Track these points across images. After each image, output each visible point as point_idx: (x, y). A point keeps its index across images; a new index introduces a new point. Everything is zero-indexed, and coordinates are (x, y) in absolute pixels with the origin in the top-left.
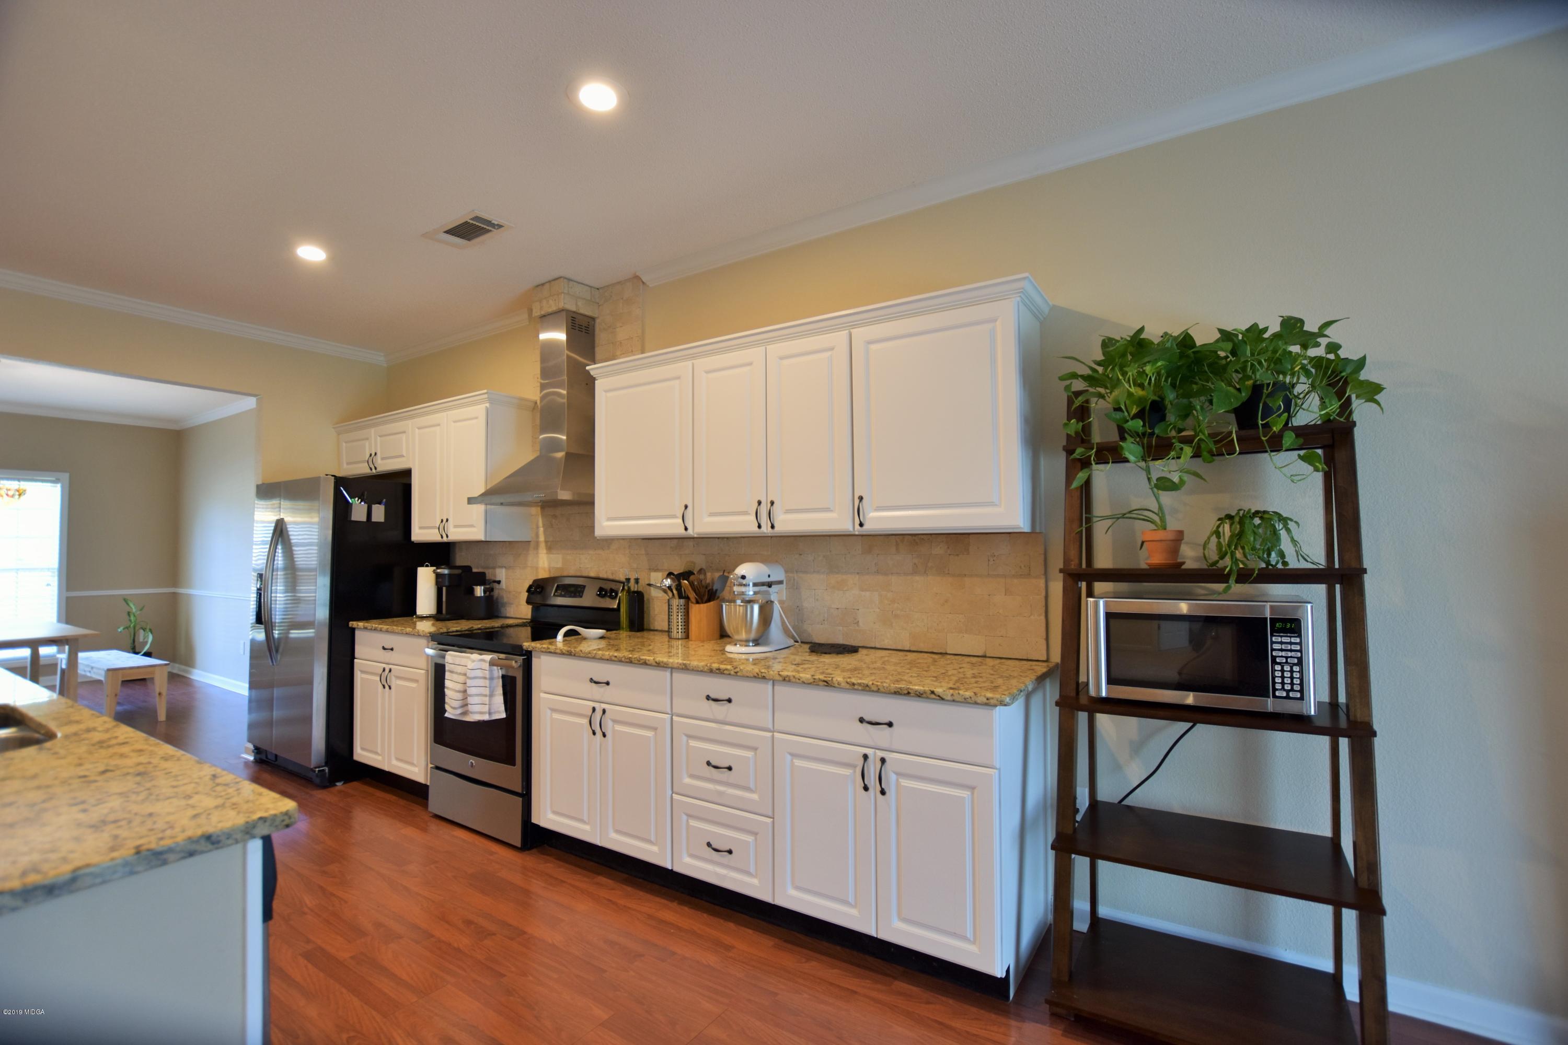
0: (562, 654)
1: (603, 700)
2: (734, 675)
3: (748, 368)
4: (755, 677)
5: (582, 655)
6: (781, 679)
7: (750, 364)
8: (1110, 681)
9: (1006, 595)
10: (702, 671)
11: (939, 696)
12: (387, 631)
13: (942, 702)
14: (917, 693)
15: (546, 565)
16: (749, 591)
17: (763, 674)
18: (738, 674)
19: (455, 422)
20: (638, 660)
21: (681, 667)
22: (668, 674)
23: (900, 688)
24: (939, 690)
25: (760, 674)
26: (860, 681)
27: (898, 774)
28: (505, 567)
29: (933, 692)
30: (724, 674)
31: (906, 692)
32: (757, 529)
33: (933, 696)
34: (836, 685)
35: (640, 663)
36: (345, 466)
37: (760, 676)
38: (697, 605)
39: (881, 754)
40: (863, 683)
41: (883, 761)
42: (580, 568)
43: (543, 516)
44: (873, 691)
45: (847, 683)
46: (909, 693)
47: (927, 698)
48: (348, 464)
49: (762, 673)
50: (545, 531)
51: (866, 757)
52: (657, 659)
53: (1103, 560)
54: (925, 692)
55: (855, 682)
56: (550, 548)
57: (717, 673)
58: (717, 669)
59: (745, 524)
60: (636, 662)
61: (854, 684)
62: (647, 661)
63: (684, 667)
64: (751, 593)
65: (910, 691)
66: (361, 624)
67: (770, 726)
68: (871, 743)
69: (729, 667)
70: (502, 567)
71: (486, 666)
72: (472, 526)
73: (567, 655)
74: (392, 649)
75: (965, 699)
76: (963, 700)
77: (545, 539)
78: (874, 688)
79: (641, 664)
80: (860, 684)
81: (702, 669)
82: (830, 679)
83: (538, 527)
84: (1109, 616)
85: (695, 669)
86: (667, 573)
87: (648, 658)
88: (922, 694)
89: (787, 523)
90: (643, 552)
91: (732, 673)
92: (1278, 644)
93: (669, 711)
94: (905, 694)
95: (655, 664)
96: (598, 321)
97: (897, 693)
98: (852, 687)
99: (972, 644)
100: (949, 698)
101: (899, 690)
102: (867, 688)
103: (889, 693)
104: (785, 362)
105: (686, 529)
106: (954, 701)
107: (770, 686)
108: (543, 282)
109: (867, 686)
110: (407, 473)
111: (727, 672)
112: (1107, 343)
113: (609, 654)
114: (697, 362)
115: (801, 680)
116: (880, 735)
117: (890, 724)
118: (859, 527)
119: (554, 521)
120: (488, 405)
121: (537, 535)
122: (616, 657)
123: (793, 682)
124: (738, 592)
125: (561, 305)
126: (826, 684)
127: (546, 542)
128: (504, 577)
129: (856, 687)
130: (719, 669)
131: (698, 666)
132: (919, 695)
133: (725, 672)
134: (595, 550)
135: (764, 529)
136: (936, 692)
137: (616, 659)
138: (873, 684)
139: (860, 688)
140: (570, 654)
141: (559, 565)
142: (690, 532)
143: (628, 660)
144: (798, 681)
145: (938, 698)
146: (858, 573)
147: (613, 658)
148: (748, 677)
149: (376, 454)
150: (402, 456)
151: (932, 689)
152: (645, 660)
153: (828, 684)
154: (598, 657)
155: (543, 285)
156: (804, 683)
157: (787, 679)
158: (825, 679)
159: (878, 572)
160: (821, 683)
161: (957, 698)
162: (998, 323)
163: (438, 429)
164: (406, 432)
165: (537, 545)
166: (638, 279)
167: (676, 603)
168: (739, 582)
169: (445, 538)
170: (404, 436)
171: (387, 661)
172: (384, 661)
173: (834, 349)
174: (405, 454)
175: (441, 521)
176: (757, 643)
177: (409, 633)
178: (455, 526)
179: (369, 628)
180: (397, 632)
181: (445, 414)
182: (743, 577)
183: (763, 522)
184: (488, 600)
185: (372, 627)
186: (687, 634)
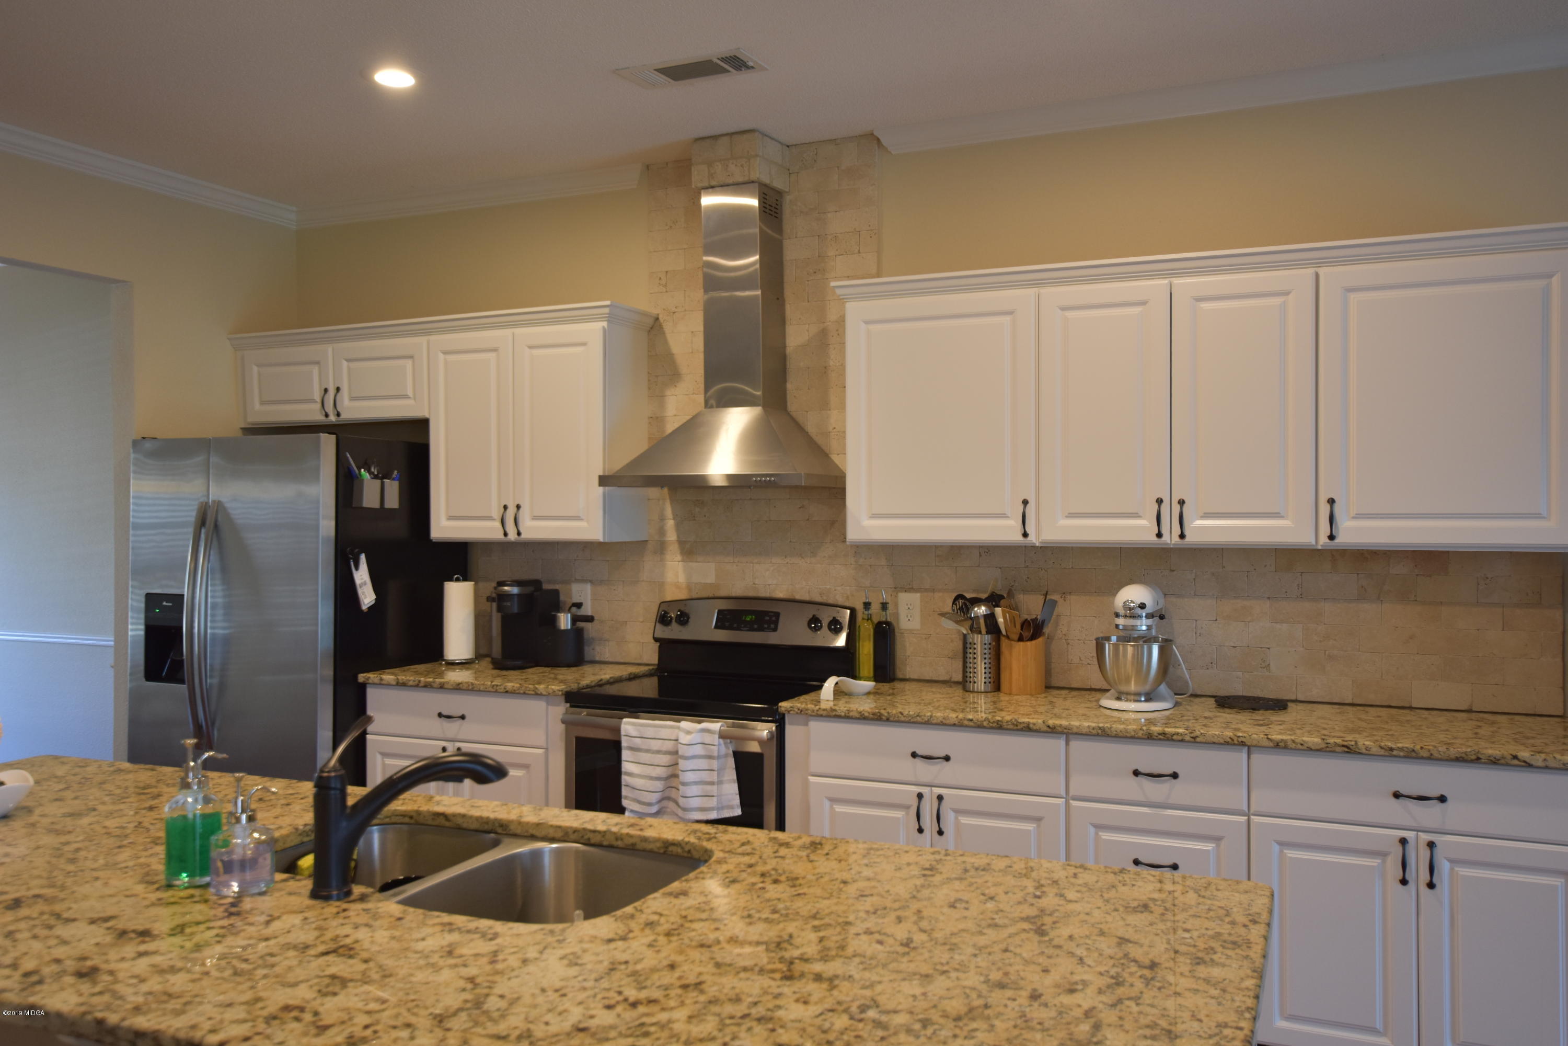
0: (862, 718)
1: (936, 782)
2: (1189, 742)
3: (1137, 310)
4: (1227, 743)
5: (902, 719)
6: (1271, 744)
7: (1143, 303)
9: (1503, 630)
10: (1132, 737)
11: (1525, 762)
13: (1529, 769)
14: (1492, 758)
15: (682, 579)
16: (1141, 626)
17: (1240, 740)
18: (1198, 740)
19: (530, 347)
20: (1013, 724)
21: (1094, 732)
22: (1062, 742)
23: (1466, 753)
24: (1525, 754)
25: (1235, 739)
26: (1400, 745)
27: (1451, 861)
28: (591, 582)
29: (1515, 757)
30: (1173, 740)
31: (1474, 757)
32: (1155, 539)
33: (1516, 762)
34: (1364, 751)
35: (1019, 727)
36: (257, 406)
37: (1236, 742)
38: (1021, 643)
39: (1427, 836)
40: (1407, 748)
41: (1431, 845)
42: (754, 584)
43: (672, 501)
44: (1422, 758)
45: (1381, 748)
46: (1478, 759)
47: (1507, 765)
48: (263, 403)
49: (1239, 737)
50: (678, 527)
51: (1403, 841)
52: (1051, 722)
54: (1503, 757)
55: (1393, 746)
56: (689, 551)
57: (1160, 739)
58: (1160, 734)
59: (1135, 528)
60: (1011, 727)
61: (1391, 749)
62: (1031, 726)
63: (1100, 732)
64: (1144, 628)
65: (1480, 756)
66: (373, 677)
67: (1245, 808)
68: (1413, 824)
69: (1181, 731)
70: (584, 581)
71: (715, 739)
72: (577, 518)
73: (872, 719)
74: (462, 717)
75: (1564, 764)
76: (1562, 766)
77: (678, 537)
78: (1424, 754)
79: (1022, 730)
80: (1401, 749)
81: (1133, 734)
82: (1353, 743)
83: (662, 519)
85: (1121, 734)
86: (954, 595)
87: (1032, 721)
88: (1498, 760)
90: (883, 562)
91: (1187, 738)
93: (1063, 793)
94: (1472, 761)
95: (1045, 729)
96: (788, 198)
97: (1460, 760)
98: (1389, 754)
100: (1540, 764)
101: (1463, 755)
102: (1414, 754)
103: (1447, 760)
104: (1205, 306)
105: (1025, 535)
106: (1547, 767)
107: (1244, 755)
108: (719, 132)
109: (1413, 751)
110: (422, 425)
111: (1180, 738)
113: (957, 717)
114: (1046, 291)
115: (1306, 745)
116: (1429, 814)
117: (1442, 799)
118: (1328, 541)
119: (697, 510)
120: (605, 324)
121: (662, 532)
122: (971, 720)
123: (1291, 749)
124: (1124, 626)
125: (754, 176)
126: (1346, 750)
127: (681, 543)
128: (589, 597)
129: (1395, 753)
130: (1164, 734)
131: (1126, 731)
132: (1494, 762)
133: (1175, 737)
135: (1166, 538)
136: (1520, 757)
137: (971, 724)
138: (1422, 748)
139: (1402, 754)
140: (877, 718)
141: (711, 579)
142: (1033, 539)
143: (995, 725)
144: (1301, 747)
145: (1523, 764)
146: (1269, 598)
147: (966, 723)
148: (1214, 743)
149: (338, 389)
150: (406, 397)
151: (1514, 753)
152: (1029, 724)
153: (1350, 750)
154: (935, 721)
155: (715, 138)
156: (1310, 749)
157: (1282, 744)
158: (1346, 743)
159: (1301, 597)
160: (1339, 749)
161: (1551, 763)
162: (1555, 280)
163: (491, 356)
164: (411, 357)
165: (661, 548)
166: (872, 139)
167: (981, 641)
168: (1131, 612)
169: (512, 536)
170: (409, 363)
171: (450, 735)
172: (441, 736)
173: (1287, 293)
174: (410, 393)
175: (505, 507)
176: (1149, 697)
177: (491, 689)
178: (535, 518)
179: (411, 683)
180: (464, 688)
181: (508, 332)
182: (1142, 606)
183: (1165, 530)
184: (577, 635)
185: (420, 681)
186: (996, 685)
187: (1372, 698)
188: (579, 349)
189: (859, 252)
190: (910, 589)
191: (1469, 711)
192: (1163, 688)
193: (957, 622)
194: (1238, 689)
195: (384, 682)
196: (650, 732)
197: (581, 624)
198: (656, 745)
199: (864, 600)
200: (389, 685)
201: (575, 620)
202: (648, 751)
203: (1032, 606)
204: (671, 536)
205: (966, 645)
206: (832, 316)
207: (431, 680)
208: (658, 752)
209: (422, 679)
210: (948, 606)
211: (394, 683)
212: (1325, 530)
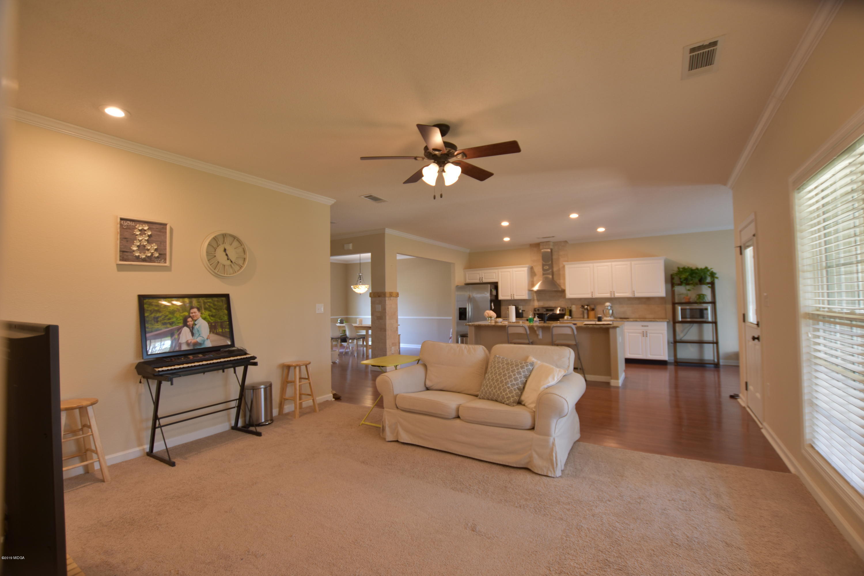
8: (682, 318)
19: (515, 272)
27: (649, 334)
32: (610, 297)
36: (468, 280)
38: (591, 311)
39: (646, 331)
40: (643, 320)
42: (549, 305)
43: (536, 293)
45: (639, 321)
48: (469, 280)
51: (643, 332)
53: (676, 301)
56: (538, 300)
59: (608, 295)
64: (609, 308)
70: (521, 305)
72: (523, 296)
78: (645, 321)
83: (534, 296)
84: (682, 309)
89: (617, 295)
90: (570, 301)
92: (705, 312)
96: (553, 249)
104: (616, 266)
105: (592, 296)
108: (544, 241)
110: (497, 283)
112: (678, 268)
114: (594, 264)
116: (645, 328)
117: (647, 326)
120: (527, 268)
124: (607, 308)
125: (550, 247)
128: (522, 308)
129: (641, 321)
141: (542, 304)
142: (594, 297)
149: (482, 278)
150: (494, 279)
163: (509, 273)
164: (495, 273)
165: (534, 300)
166: (566, 242)
167: (586, 311)
168: (608, 306)
169: (513, 299)
170: (495, 274)
173: (627, 265)
174: (495, 278)
175: (512, 295)
176: (611, 317)
178: (516, 296)
181: (512, 269)
182: (609, 305)
183: (612, 295)
184: (522, 313)
186: (588, 317)
190: (574, 305)
192: (612, 316)
193: (582, 309)
194: (622, 317)
197: (523, 312)
199: (568, 307)
201: (522, 311)
203: (592, 307)
204: (535, 298)
205: (583, 312)
206: (561, 266)
210: (580, 306)
212: (633, 295)
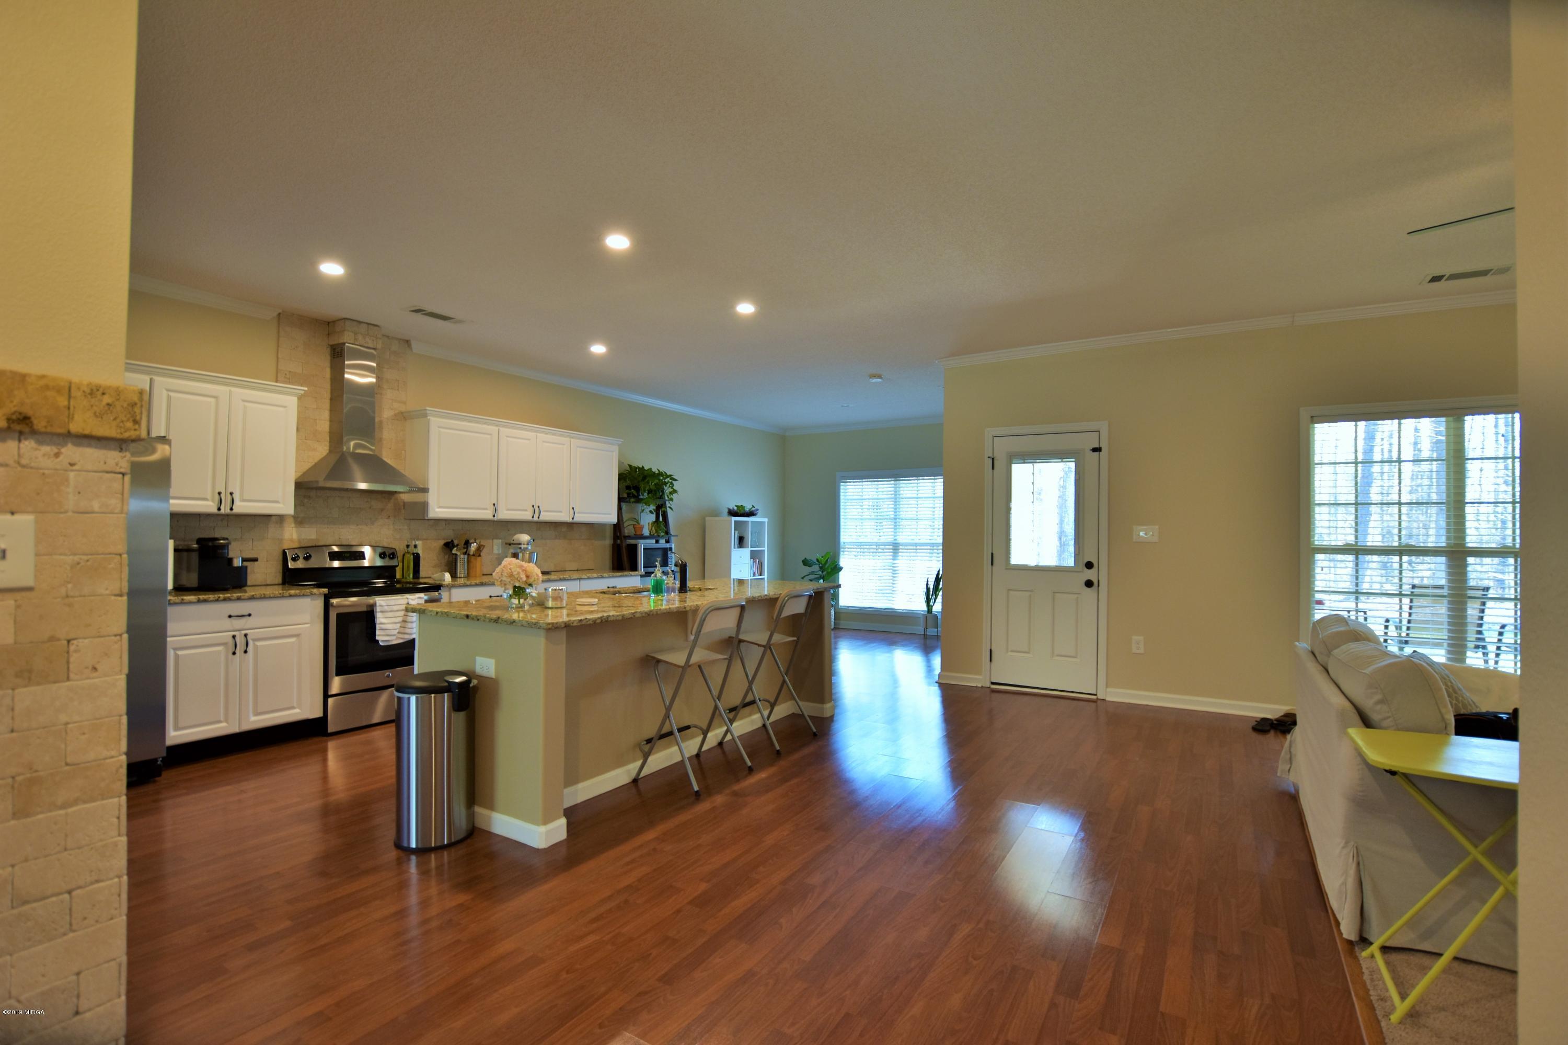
7: (529, 440)
8: (645, 567)
12: (225, 600)
15: (295, 536)
19: (244, 401)
28: (238, 537)
32: (531, 518)
42: (339, 539)
53: (623, 533)
56: (300, 522)
59: (526, 516)
72: (277, 502)
74: (250, 615)
84: (645, 549)
89: (546, 516)
90: (406, 527)
92: (669, 554)
99: (574, 566)
105: (494, 516)
114: (502, 429)
118: (571, 520)
119: (306, 500)
120: (296, 398)
134: (357, 525)
135: (535, 518)
141: (313, 536)
142: (496, 518)
159: (542, 539)
162: (614, 453)
163: (211, 400)
166: (408, 342)
169: (224, 511)
171: (238, 627)
172: (232, 629)
173: (564, 445)
175: (220, 494)
177: (279, 596)
178: (244, 500)
179: (211, 599)
180: (258, 597)
182: (527, 539)
183: (535, 515)
185: (219, 597)
187: (558, 569)
188: (281, 409)
189: (398, 390)
191: (577, 570)
195: (185, 601)
196: (392, 603)
198: (395, 608)
199: (407, 544)
200: (190, 603)
201: (243, 561)
202: (391, 611)
207: (229, 595)
208: (398, 611)
209: (221, 596)
210: (445, 544)
211: (196, 601)
212: (573, 515)
